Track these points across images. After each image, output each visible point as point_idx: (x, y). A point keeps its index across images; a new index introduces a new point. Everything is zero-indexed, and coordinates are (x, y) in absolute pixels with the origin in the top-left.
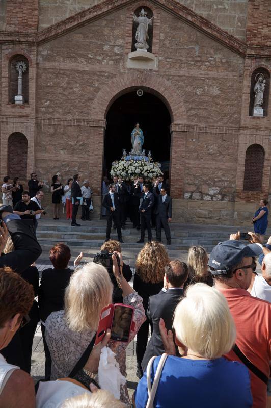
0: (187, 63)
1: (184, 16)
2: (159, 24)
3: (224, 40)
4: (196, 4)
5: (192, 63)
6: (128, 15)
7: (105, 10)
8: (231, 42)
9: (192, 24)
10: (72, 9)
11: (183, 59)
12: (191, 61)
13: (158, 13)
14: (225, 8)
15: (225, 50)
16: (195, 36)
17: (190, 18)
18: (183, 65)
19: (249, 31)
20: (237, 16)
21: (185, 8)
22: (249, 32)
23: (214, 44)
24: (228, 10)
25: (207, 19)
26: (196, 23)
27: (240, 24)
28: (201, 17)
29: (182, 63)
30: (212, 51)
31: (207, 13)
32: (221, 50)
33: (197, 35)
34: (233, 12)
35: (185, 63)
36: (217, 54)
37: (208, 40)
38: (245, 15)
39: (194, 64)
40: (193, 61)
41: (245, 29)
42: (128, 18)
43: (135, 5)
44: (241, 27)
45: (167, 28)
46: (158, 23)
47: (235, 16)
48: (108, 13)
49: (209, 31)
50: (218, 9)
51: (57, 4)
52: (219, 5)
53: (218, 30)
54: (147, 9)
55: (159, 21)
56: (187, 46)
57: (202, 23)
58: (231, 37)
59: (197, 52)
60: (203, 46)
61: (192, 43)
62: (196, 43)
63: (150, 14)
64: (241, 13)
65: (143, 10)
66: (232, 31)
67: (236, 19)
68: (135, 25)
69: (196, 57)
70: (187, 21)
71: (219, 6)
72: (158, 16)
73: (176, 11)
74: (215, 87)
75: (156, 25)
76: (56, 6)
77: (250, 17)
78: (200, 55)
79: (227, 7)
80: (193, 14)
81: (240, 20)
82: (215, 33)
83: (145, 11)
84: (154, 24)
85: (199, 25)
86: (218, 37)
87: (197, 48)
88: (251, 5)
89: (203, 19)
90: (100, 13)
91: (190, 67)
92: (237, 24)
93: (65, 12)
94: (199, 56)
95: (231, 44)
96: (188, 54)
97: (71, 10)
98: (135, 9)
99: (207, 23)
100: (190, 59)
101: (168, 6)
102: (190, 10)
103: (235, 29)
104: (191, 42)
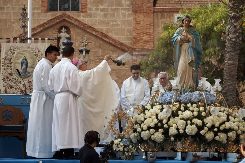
0: (94, 61)
1: (91, 32)
2: (74, 37)
3: (117, 45)
4: (99, 23)
5: (98, 60)
6: (54, 32)
7: (39, 30)
8: (122, 46)
9: (96, 36)
11: (92, 58)
12: (97, 59)
13: (74, 30)
14: (118, 24)
15: (119, 51)
16: (99, 43)
17: (94, 33)
18: (91, 62)
19: (134, 38)
20: (126, 28)
21: (90, 27)
22: (135, 39)
23: (112, 47)
24: (120, 25)
25: (105, 33)
26: (99, 36)
27: (128, 34)
28: (101, 32)
29: (91, 61)
30: (111, 53)
31: (106, 28)
32: (116, 51)
33: (100, 43)
34: (123, 26)
35: (92, 61)
36: (114, 54)
37: (107, 45)
38: (132, 28)
39: (99, 61)
40: (98, 59)
41: (132, 37)
42: (54, 34)
43: (59, 26)
44: (129, 35)
45: (80, 39)
46: (74, 36)
47: (125, 29)
48: (41, 32)
49: (107, 40)
50: (113, 25)
51: (7, 27)
52: (114, 22)
53: (113, 40)
54: (66, 28)
55: (75, 35)
56: (94, 50)
57: (102, 35)
58: (122, 44)
59: (100, 53)
60: (104, 50)
61: (97, 48)
62: (100, 47)
63: (68, 32)
64: (129, 26)
65: (64, 28)
66: (123, 38)
67: (126, 31)
68: (59, 39)
69: (100, 56)
70: (93, 35)
71: (114, 23)
72: (73, 32)
73: (85, 29)
74: (114, 75)
75: (72, 38)
76: (6, 28)
77: (134, 29)
78: (103, 55)
79: (119, 23)
80: (96, 30)
81: (128, 31)
82: (111, 41)
83: (65, 29)
84: (71, 37)
85: (100, 37)
86: (114, 44)
87: (100, 51)
88: (134, 22)
89: (103, 33)
90: (36, 32)
91: (96, 63)
92: (127, 33)
93: (13, 31)
94: (102, 56)
95: (122, 48)
96: (95, 55)
97: (16, 30)
98: (58, 28)
99: (106, 36)
100: (96, 58)
101: (80, 26)
102: (94, 28)
103: (125, 37)
104: (96, 47)
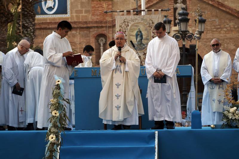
0: (211, 30)
2: (190, 7)
3: (234, 14)
5: (215, 30)
6: (170, 3)
9: (212, 5)
11: (209, 28)
12: (214, 29)
13: (189, 0)
15: (236, 19)
18: (208, 32)
23: (228, 16)
25: (222, 2)
26: (215, 5)
28: (218, 2)
30: (228, 21)
32: (233, 20)
33: (216, 12)
35: (210, 30)
36: (231, 22)
37: (224, 14)
39: (216, 30)
40: (215, 29)
42: (170, 5)
46: (190, 6)
48: (157, 3)
49: (224, 9)
53: (230, 9)
55: (191, 5)
56: (211, 19)
57: (219, 4)
59: (217, 22)
60: (221, 19)
62: (217, 16)
63: (184, 2)
69: (217, 26)
70: (209, 4)
72: (190, 2)
74: (232, 44)
82: (228, 10)
84: (188, 7)
85: (217, 6)
86: (231, 13)
87: (217, 20)
90: (152, 4)
91: (213, 33)
93: (129, 4)
94: (219, 25)
96: (211, 24)
97: (132, 3)
99: (222, 5)
100: (213, 27)
104: (213, 16)
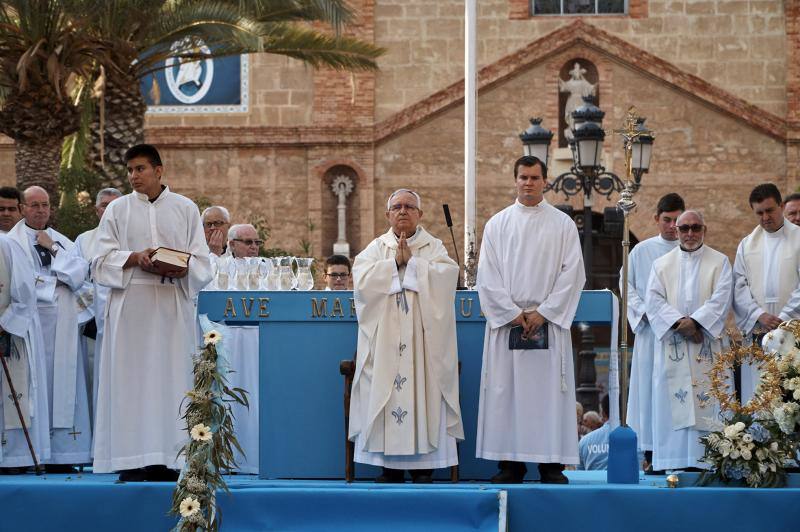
0: (670, 161)
1: (659, 75)
2: (610, 91)
3: (739, 113)
4: (682, 46)
5: (681, 160)
6: (548, 78)
7: (503, 73)
8: (755, 116)
9: (675, 88)
10: (439, 71)
11: (663, 154)
12: (678, 156)
13: (607, 70)
14: (740, 50)
15: (745, 130)
16: (683, 107)
17: (669, 78)
18: (662, 165)
19: (792, 91)
20: (766, 62)
21: (658, 61)
22: (792, 94)
23: (722, 121)
24: (746, 52)
25: (703, 78)
26: (682, 86)
27: (772, 78)
28: (691, 76)
29: (660, 162)
30: (720, 136)
31: (704, 61)
32: (736, 131)
33: (686, 107)
34: (758, 56)
35: (665, 161)
36: (729, 139)
37: (709, 115)
38: (783, 60)
39: (685, 162)
40: (682, 156)
41: (783, 87)
42: (549, 82)
43: (563, 58)
44: (775, 83)
45: (627, 97)
46: (609, 88)
47: (763, 64)
48: (509, 77)
49: (709, 98)
50: (727, 53)
51: (410, 65)
52: (728, 43)
53: (727, 97)
54: (585, 63)
55: (610, 85)
56: (669, 129)
57: (695, 85)
58: (753, 109)
59: (689, 139)
60: (700, 127)
61: (678, 122)
62: (687, 120)
63: (591, 75)
64: (775, 56)
65: (577, 66)
66: (757, 91)
67: (765, 69)
68: (564, 97)
69: (687, 147)
70: (665, 83)
71: (730, 47)
72: (607, 76)
73: (642, 66)
74: (730, 203)
75: (605, 94)
76: (407, 69)
77: (791, 65)
78: (695, 143)
79: (745, 47)
80: (675, 70)
81: (773, 70)
82: (720, 103)
83: (581, 68)
84: (601, 91)
85: (688, 89)
86: (729, 110)
87: (688, 131)
88: (791, 42)
89: (696, 78)
90: (494, 79)
91: (676, 168)
92: (768, 77)
93: (425, 78)
94: (693, 146)
95: (755, 122)
96: (671, 142)
97: (436, 74)
98: (562, 65)
99: (704, 87)
100: (676, 153)
101: (625, 58)
102: (669, 64)
103: (763, 88)
104: (675, 120)
